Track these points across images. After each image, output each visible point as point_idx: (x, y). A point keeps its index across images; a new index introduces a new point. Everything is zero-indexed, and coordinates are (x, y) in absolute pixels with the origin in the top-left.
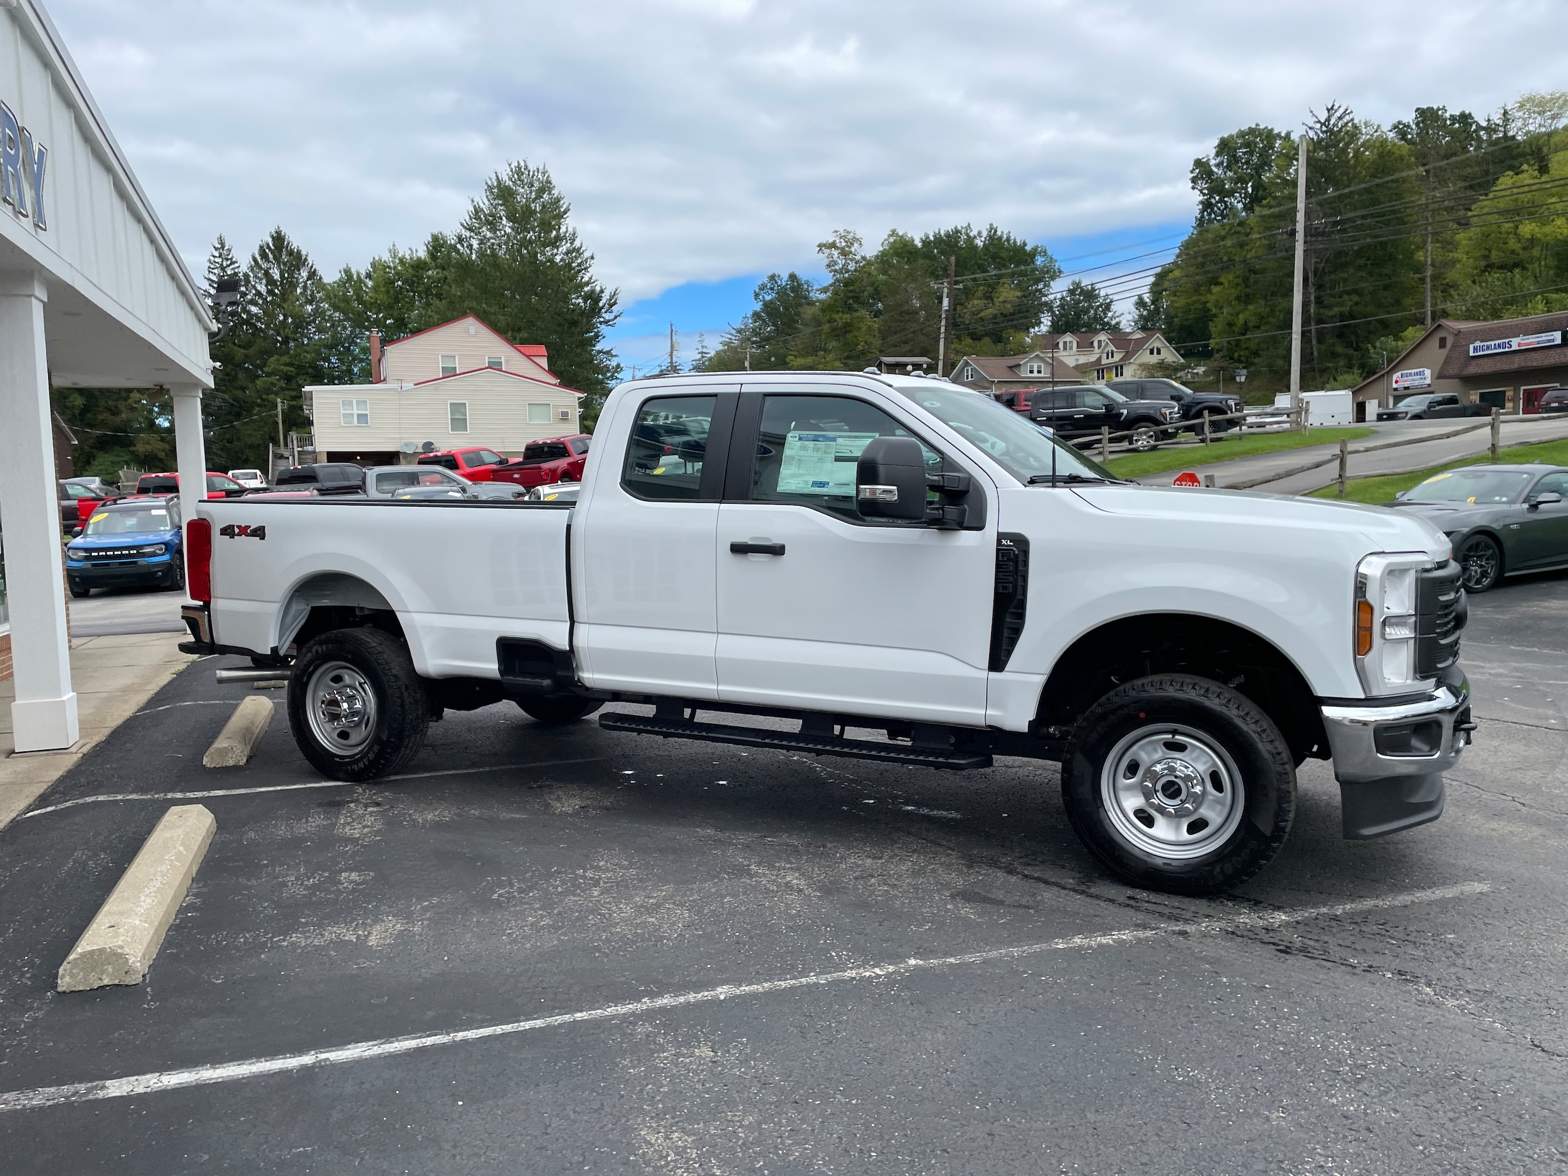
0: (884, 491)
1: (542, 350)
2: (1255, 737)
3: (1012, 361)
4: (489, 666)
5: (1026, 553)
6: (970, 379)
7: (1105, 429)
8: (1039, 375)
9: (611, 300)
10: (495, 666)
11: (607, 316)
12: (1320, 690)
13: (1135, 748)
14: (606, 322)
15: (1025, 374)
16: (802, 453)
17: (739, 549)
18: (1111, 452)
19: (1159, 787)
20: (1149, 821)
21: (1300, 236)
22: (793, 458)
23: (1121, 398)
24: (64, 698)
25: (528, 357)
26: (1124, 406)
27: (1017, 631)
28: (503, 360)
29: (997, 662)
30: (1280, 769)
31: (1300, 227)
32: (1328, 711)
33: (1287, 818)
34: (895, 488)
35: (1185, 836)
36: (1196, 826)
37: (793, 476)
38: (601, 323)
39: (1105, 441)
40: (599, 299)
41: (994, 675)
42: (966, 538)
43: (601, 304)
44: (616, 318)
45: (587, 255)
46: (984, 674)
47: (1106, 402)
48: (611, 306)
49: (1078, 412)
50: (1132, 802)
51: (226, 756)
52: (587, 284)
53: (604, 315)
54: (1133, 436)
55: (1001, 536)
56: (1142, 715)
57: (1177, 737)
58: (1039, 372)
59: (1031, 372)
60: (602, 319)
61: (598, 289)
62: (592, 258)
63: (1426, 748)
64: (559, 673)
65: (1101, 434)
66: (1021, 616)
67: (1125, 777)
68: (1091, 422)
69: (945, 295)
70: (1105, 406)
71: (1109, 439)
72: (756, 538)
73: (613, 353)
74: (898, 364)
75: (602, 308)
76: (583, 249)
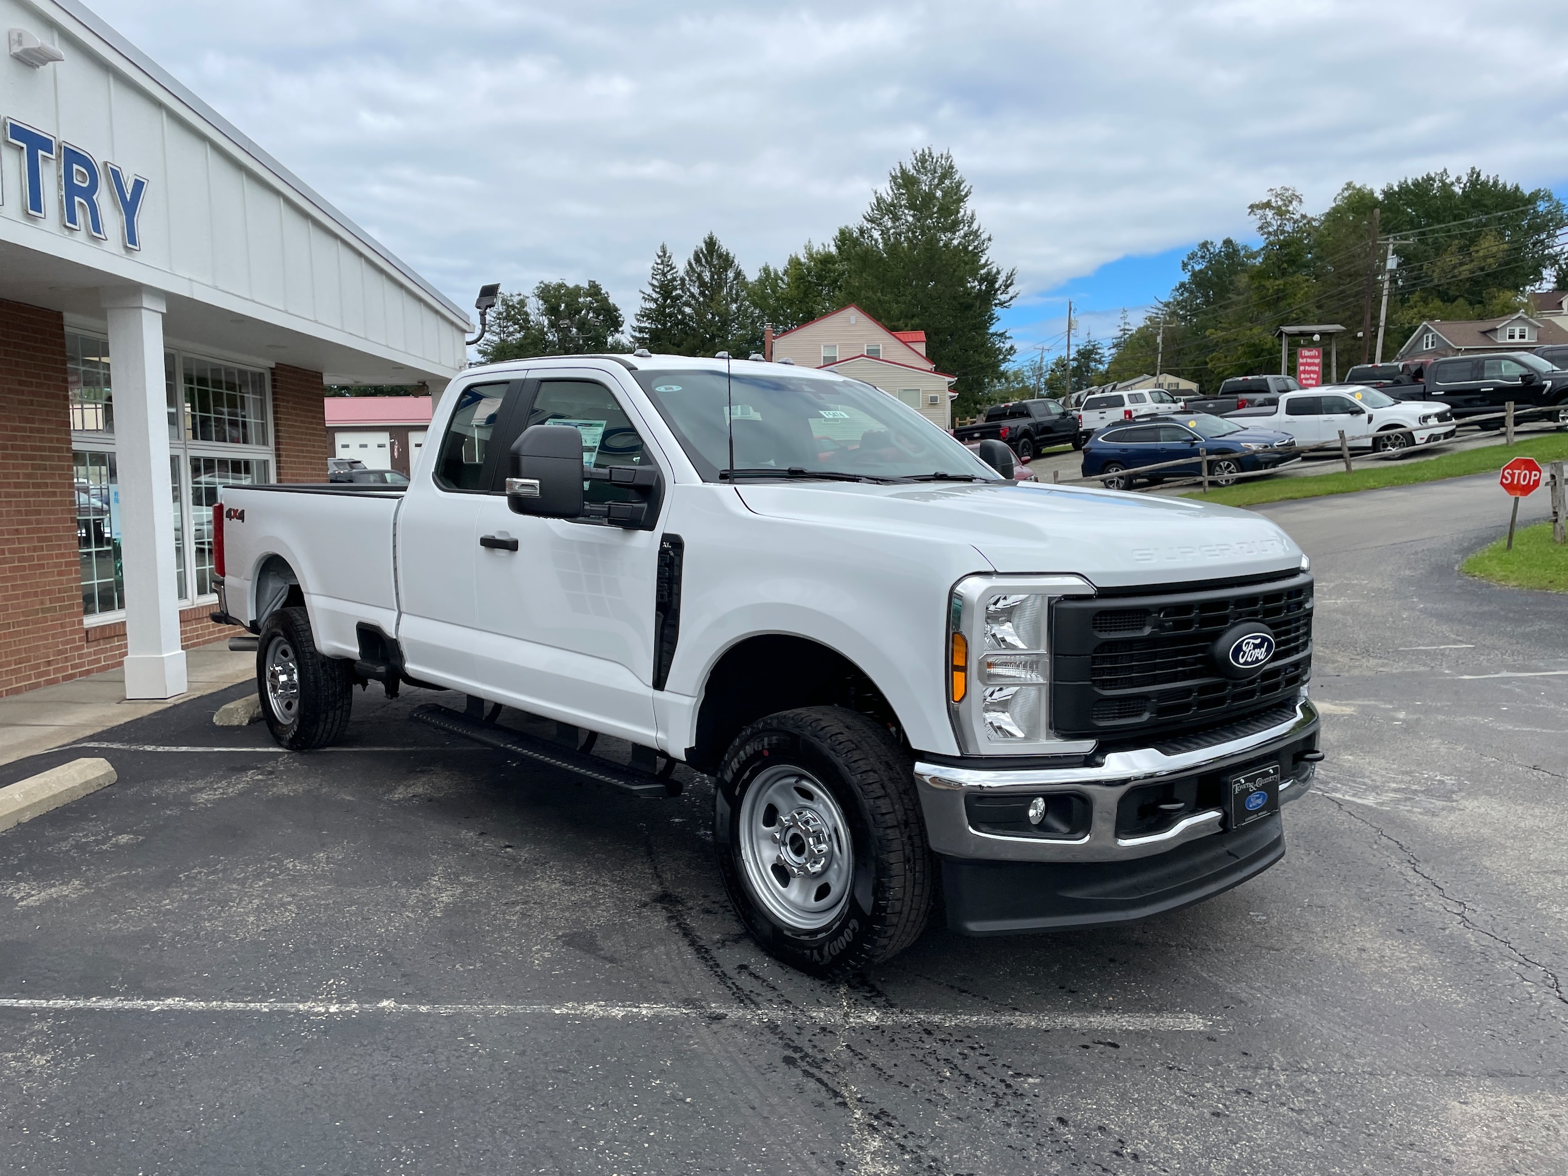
1: (922, 335)
2: (860, 791)
4: (354, 649)
5: (680, 554)
6: (1430, 347)
7: (1510, 405)
8: (1522, 340)
9: (1007, 281)
10: (357, 650)
11: (1003, 297)
13: (771, 790)
14: (1001, 304)
15: (1502, 339)
17: (490, 543)
18: (1517, 433)
19: (788, 841)
20: (785, 881)
23: (1544, 365)
24: (164, 655)
25: (905, 343)
26: (1550, 375)
28: (881, 348)
29: (658, 678)
30: (880, 834)
32: (920, 767)
34: (537, 482)
35: (812, 903)
36: (822, 892)
38: (996, 305)
39: (1510, 422)
40: (995, 280)
41: (658, 693)
43: (997, 286)
44: (1011, 298)
45: (984, 236)
46: (650, 691)
47: (1523, 371)
48: (1007, 287)
49: (1487, 383)
50: (769, 854)
51: (232, 716)
52: (985, 265)
53: (999, 297)
54: (1558, 412)
55: (666, 537)
57: (803, 782)
58: (1522, 337)
59: (1511, 337)
60: (997, 302)
61: (995, 270)
62: (989, 239)
65: (1503, 411)
67: (763, 824)
68: (1501, 395)
69: (1390, 252)
70: (1523, 377)
71: (1516, 417)
72: (501, 533)
73: (1007, 335)
74: (1302, 334)
75: (998, 289)
76: (981, 231)
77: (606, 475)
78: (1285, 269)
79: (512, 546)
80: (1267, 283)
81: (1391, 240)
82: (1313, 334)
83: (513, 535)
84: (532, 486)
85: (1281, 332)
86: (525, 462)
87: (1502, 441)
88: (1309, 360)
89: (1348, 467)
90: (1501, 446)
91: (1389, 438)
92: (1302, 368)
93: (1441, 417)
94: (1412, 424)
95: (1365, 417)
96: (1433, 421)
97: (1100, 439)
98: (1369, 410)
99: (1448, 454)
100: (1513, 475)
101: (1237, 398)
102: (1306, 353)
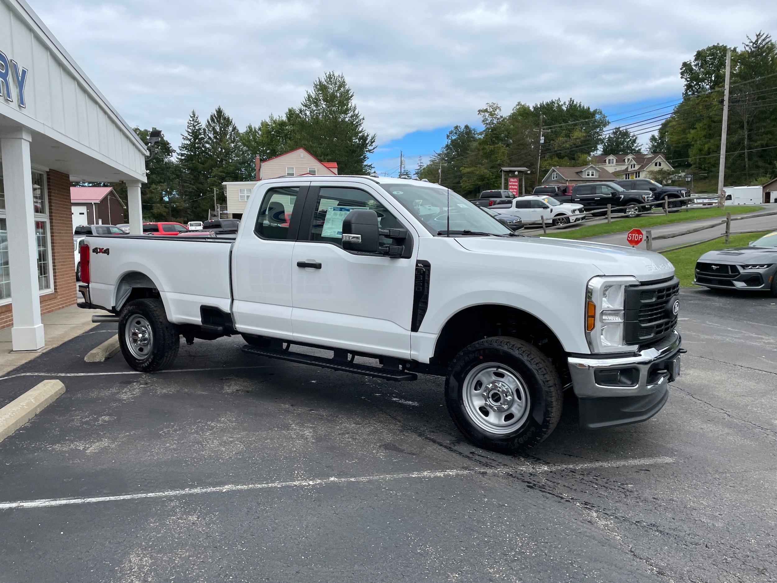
0: (354, 237)
1: (335, 164)
2: (535, 372)
3: (578, 169)
4: (197, 319)
5: (429, 270)
7: (609, 206)
9: (372, 140)
10: (200, 320)
11: (370, 148)
12: (568, 348)
13: (479, 375)
14: (369, 151)
15: (585, 176)
16: (334, 217)
17: (301, 265)
18: (612, 218)
19: (490, 396)
20: (486, 413)
21: (726, 103)
22: (329, 219)
23: (620, 189)
24: (35, 327)
25: (328, 168)
26: (622, 193)
27: (424, 311)
28: (316, 170)
29: (415, 327)
30: (547, 389)
31: (726, 98)
32: (571, 360)
33: (550, 416)
34: (360, 236)
35: (503, 422)
36: (509, 417)
37: (329, 228)
38: (367, 151)
39: (609, 213)
40: (366, 139)
41: (414, 334)
42: (403, 262)
43: (367, 142)
44: (374, 149)
45: (361, 117)
46: (409, 333)
47: (613, 191)
48: (372, 143)
49: (598, 196)
50: (478, 403)
52: (361, 132)
53: (368, 147)
54: (626, 209)
55: (418, 262)
56: (481, 357)
57: (500, 370)
58: (593, 175)
60: (367, 150)
61: (366, 134)
62: (363, 119)
63: (629, 382)
64: (226, 324)
65: (607, 208)
66: (426, 303)
67: (476, 389)
68: (604, 202)
69: (541, 135)
70: (612, 194)
71: (612, 211)
72: (308, 260)
73: (372, 166)
74: (510, 171)
75: (368, 144)
76: (359, 114)
77: (387, 233)
78: (494, 140)
79: (318, 266)
80: (487, 147)
81: (542, 130)
82: (515, 171)
83: (318, 261)
84: (358, 238)
85: (502, 170)
86: (353, 226)
87: (606, 221)
88: (513, 183)
89: (545, 232)
90: (606, 223)
91: (559, 219)
92: (510, 187)
93: (581, 211)
94: (569, 213)
95: (549, 210)
96: (577, 212)
98: (551, 207)
99: (583, 227)
100: (632, 236)
101: (489, 200)
102: (512, 180)
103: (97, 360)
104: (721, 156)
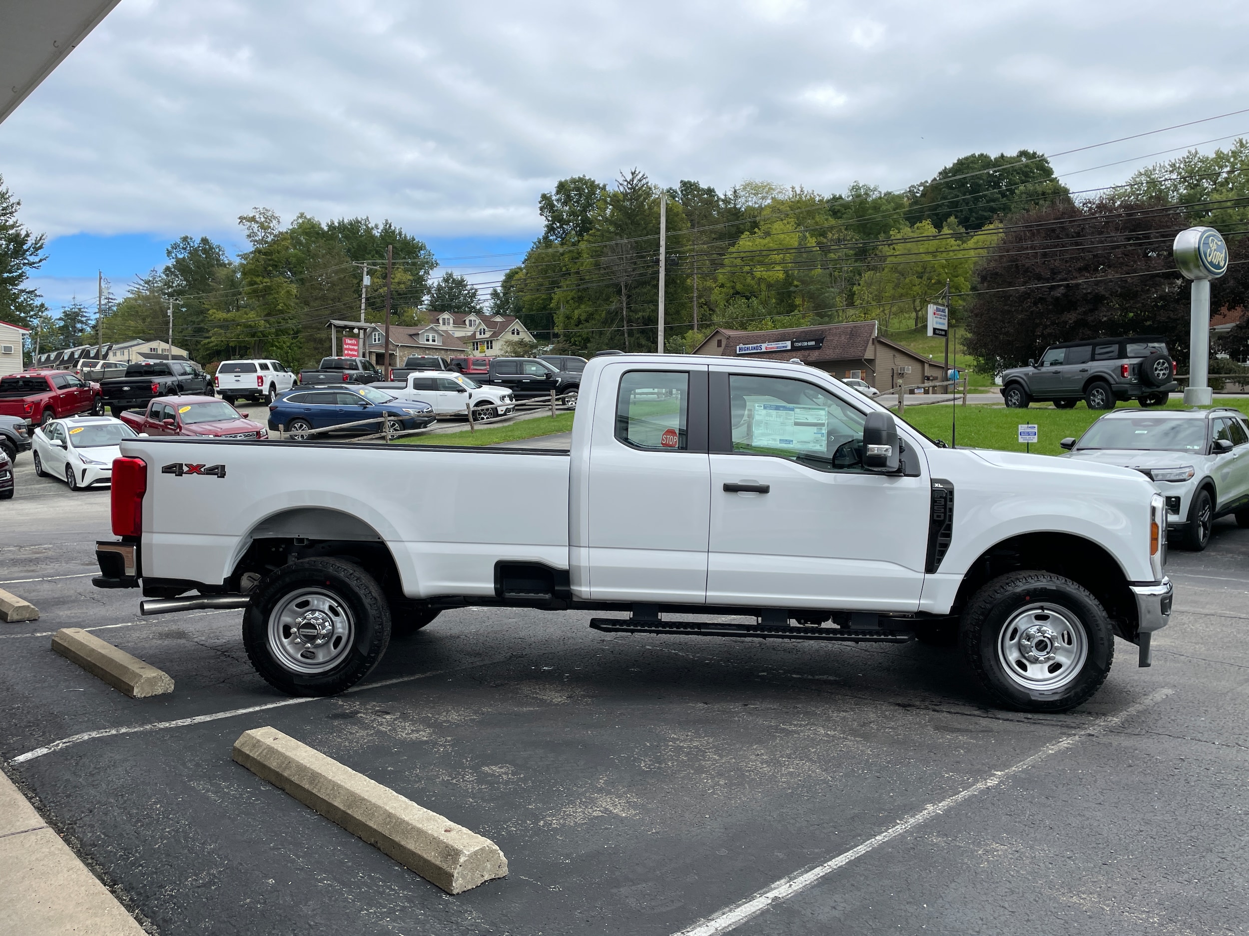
3: (412, 330)
4: (487, 586)
5: (951, 493)
6: (377, 342)
7: (553, 392)
8: (434, 343)
9: (36, 244)
10: (491, 585)
11: (32, 259)
12: (1132, 576)
13: (1017, 620)
14: (31, 264)
15: (422, 341)
17: (731, 489)
19: (1033, 644)
20: (1024, 668)
21: (662, 263)
23: (555, 369)
26: (558, 375)
27: (946, 546)
29: (932, 566)
31: (662, 257)
32: (1135, 590)
35: (1047, 675)
36: (1054, 668)
37: (763, 435)
38: (24, 264)
40: (23, 242)
41: (929, 576)
42: (906, 482)
43: (25, 247)
44: (40, 261)
45: (12, 200)
46: (921, 576)
47: (546, 371)
48: (37, 249)
49: (526, 379)
50: (1014, 656)
51: (155, 685)
52: (12, 227)
53: (28, 257)
54: (565, 398)
55: (933, 481)
56: (1026, 598)
57: (1045, 611)
59: (428, 340)
60: (26, 261)
61: (23, 233)
62: (19, 204)
64: (556, 588)
66: (949, 535)
67: (1010, 640)
68: (539, 386)
69: (365, 273)
70: (547, 375)
72: (745, 481)
73: (37, 293)
74: (345, 327)
75: (27, 251)
76: (9, 194)
78: (270, 271)
79: (763, 490)
80: (258, 280)
81: (365, 265)
82: (354, 328)
83: (762, 482)
85: (331, 324)
88: (351, 347)
89: (472, 428)
90: (548, 417)
91: (482, 410)
92: (346, 352)
93: (510, 396)
94: (497, 402)
95: (466, 394)
96: (507, 401)
97: (285, 400)
98: (469, 390)
100: (666, 438)
101: (342, 372)
102: (348, 341)
103: (160, 691)
104: (659, 333)
